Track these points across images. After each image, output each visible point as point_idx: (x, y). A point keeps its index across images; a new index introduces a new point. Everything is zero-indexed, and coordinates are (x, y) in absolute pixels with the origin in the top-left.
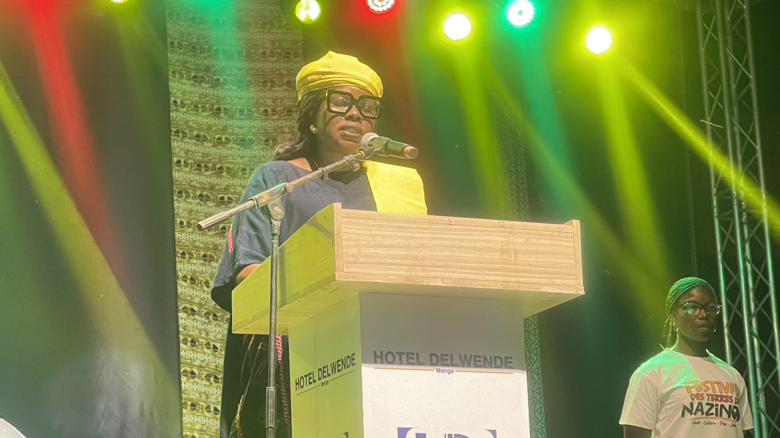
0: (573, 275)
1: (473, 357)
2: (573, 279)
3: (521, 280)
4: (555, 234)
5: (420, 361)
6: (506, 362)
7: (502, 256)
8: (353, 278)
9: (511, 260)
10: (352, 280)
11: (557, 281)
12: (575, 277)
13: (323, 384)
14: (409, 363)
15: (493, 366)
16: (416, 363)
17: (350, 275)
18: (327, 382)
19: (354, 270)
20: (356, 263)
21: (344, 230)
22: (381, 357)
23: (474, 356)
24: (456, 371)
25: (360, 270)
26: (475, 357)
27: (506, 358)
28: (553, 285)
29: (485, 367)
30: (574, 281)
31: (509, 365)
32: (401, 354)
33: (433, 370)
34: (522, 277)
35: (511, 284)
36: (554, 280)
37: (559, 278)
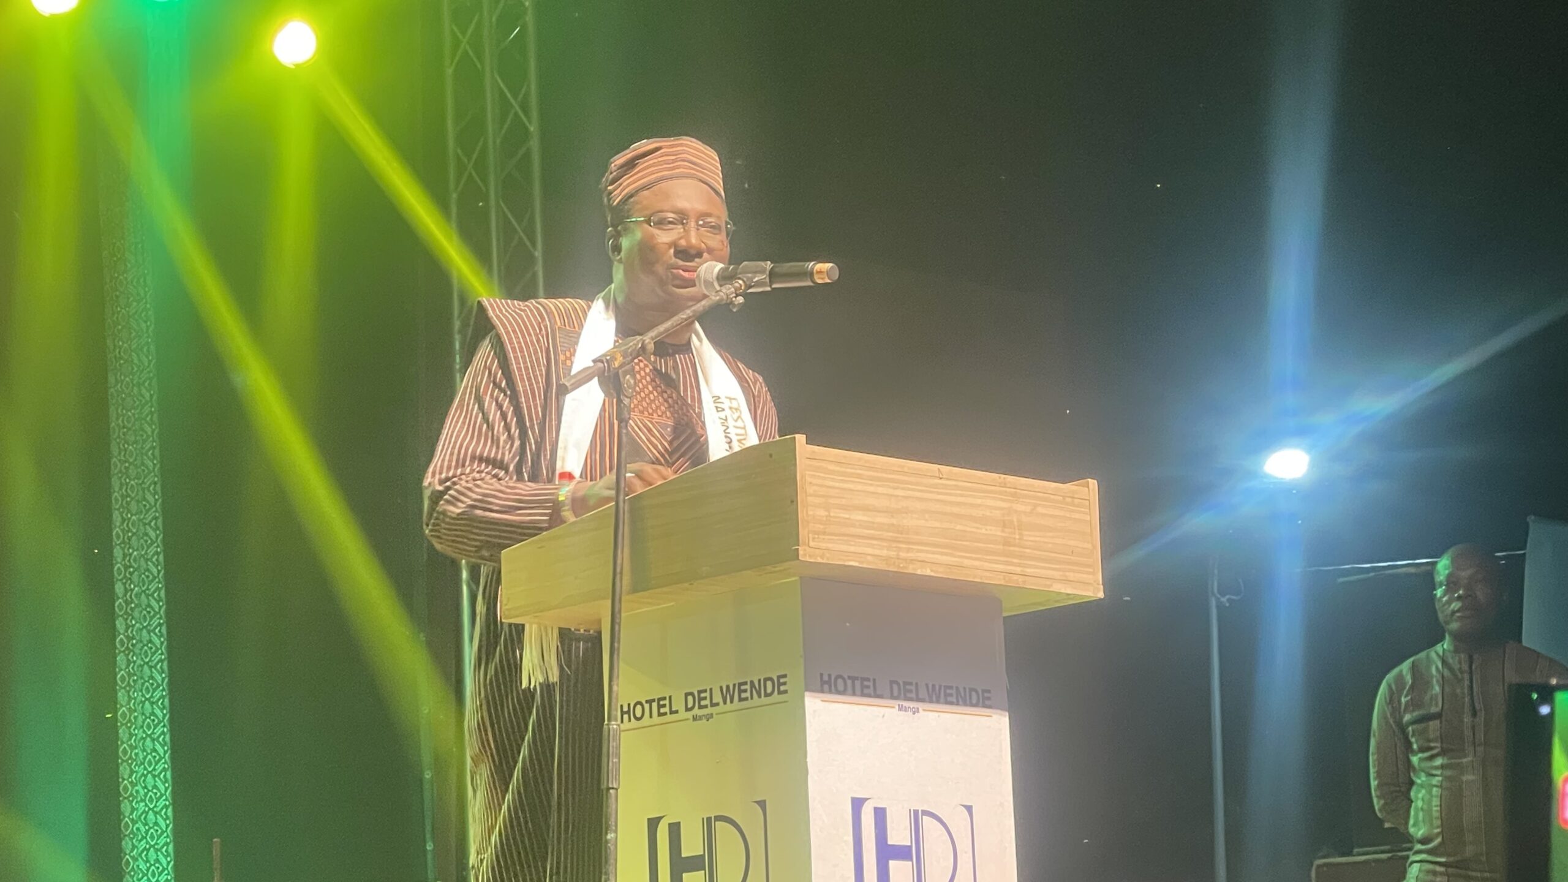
0: (1089, 566)
1: (943, 689)
2: (1089, 573)
3: (1029, 571)
4: (1068, 500)
5: (879, 692)
6: (984, 698)
7: (1003, 531)
8: (822, 558)
9: (1015, 539)
10: (819, 560)
11: (1071, 576)
12: (1091, 570)
13: (695, 718)
14: (863, 695)
15: (968, 702)
16: (873, 694)
17: (817, 551)
18: (711, 715)
19: (824, 545)
20: (824, 533)
21: (808, 479)
22: (829, 683)
23: (945, 686)
24: (924, 710)
25: (830, 546)
26: (947, 687)
27: (984, 691)
28: (1067, 581)
29: (958, 704)
30: (1091, 577)
31: (987, 702)
32: (853, 679)
33: (893, 707)
34: (1030, 566)
35: (1015, 577)
36: (1067, 574)
37: (1073, 571)
